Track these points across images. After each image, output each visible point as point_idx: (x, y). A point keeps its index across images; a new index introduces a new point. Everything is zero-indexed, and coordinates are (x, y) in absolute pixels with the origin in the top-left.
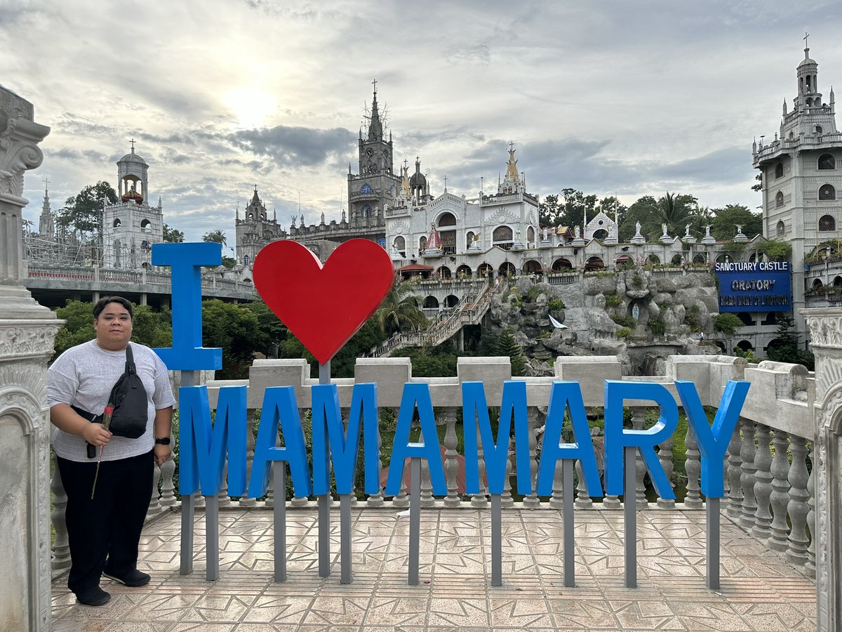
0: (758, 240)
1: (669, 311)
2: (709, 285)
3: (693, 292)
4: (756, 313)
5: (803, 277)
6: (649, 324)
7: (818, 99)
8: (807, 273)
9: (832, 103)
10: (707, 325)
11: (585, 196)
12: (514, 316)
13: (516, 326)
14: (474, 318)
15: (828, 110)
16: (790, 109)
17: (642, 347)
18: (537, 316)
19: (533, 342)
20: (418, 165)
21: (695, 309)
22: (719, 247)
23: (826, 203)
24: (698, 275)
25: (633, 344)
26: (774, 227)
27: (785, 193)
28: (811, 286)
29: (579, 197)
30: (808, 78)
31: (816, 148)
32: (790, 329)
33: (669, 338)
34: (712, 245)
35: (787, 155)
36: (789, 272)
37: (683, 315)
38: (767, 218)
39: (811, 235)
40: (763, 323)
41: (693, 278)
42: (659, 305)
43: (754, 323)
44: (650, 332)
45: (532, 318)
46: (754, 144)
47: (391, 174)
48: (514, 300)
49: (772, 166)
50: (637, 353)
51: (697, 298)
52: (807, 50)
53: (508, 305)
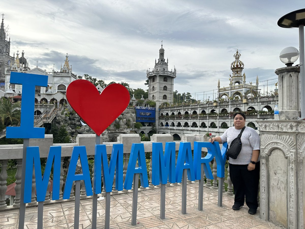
0: (147, 100)
1: (121, 121)
2: (133, 113)
3: (129, 115)
4: (146, 122)
5: (158, 112)
6: (115, 125)
7: (164, 60)
8: (160, 111)
9: (167, 62)
10: (132, 126)
11: (92, 78)
12: (66, 120)
13: (67, 124)
14: (49, 120)
15: (166, 64)
16: (157, 62)
17: (113, 133)
18: (76, 121)
19: (74, 130)
20: (23, 54)
21: (129, 121)
22: (136, 101)
23: (165, 91)
24: (130, 109)
25: (110, 132)
26: (152, 97)
27: (155, 87)
28: (160, 115)
29: (90, 78)
30: (162, 53)
31: (163, 75)
32: (155, 128)
33: (121, 130)
34: (134, 100)
35: (156, 75)
36: (155, 111)
37: (125, 122)
38: (150, 94)
39: (161, 100)
40: (148, 126)
41: (129, 110)
42: (119, 119)
43: (145, 126)
44: (115, 127)
45: (73, 121)
46: (147, 71)
47: (9, 55)
48: (66, 114)
49: (151, 78)
50: (111, 135)
51: (130, 117)
52: (162, 45)
53: (64, 116)
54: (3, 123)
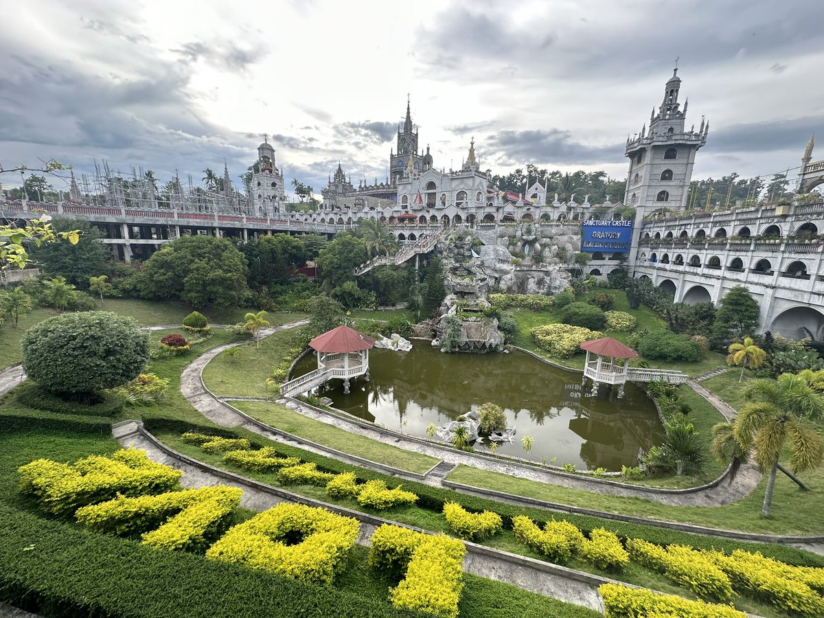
0: (618, 206)
1: (547, 249)
2: (576, 234)
3: (565, 238)
4: (606, 253)
5: (640, 231)
6: (533, 257)
7: (676, 107)
8: (643, 229)
9: (685, 110)
10: (571, 258)
12: (450, 249)
13: (452, 255)
14: (425, 249)
15: (682, 116)
16: (655, 116)
17: (524, 271)
18: (465, 249)
19: (458, 265)
21: (564, 249)
22: (591, 210)
23: (664, 183)
24: (570, 227)
25: (518, 269)
26: (630, 198)
27: (640, 175)
28: (643, 237)
30: (672, 91)
31: (664, 143)
32: (625, 264)
33: (542, 266)
34: (587, 208)
35: (644, 148)
36: (631, 228)
37: (555, 252)
38: (628, 191)
39: (650, 204)
40: (610, 259)
41: (566, 229)
42: (541, 245)
43: (604, 259)
44: (533, 261)
45: (462, 250)
46: (628, 140)
48: (451, 239)
49: (636, 155)
50: (520, 273)
51: (567, 242)
52: (676, 70)
53: (448, 242)
54: (369, 253)
